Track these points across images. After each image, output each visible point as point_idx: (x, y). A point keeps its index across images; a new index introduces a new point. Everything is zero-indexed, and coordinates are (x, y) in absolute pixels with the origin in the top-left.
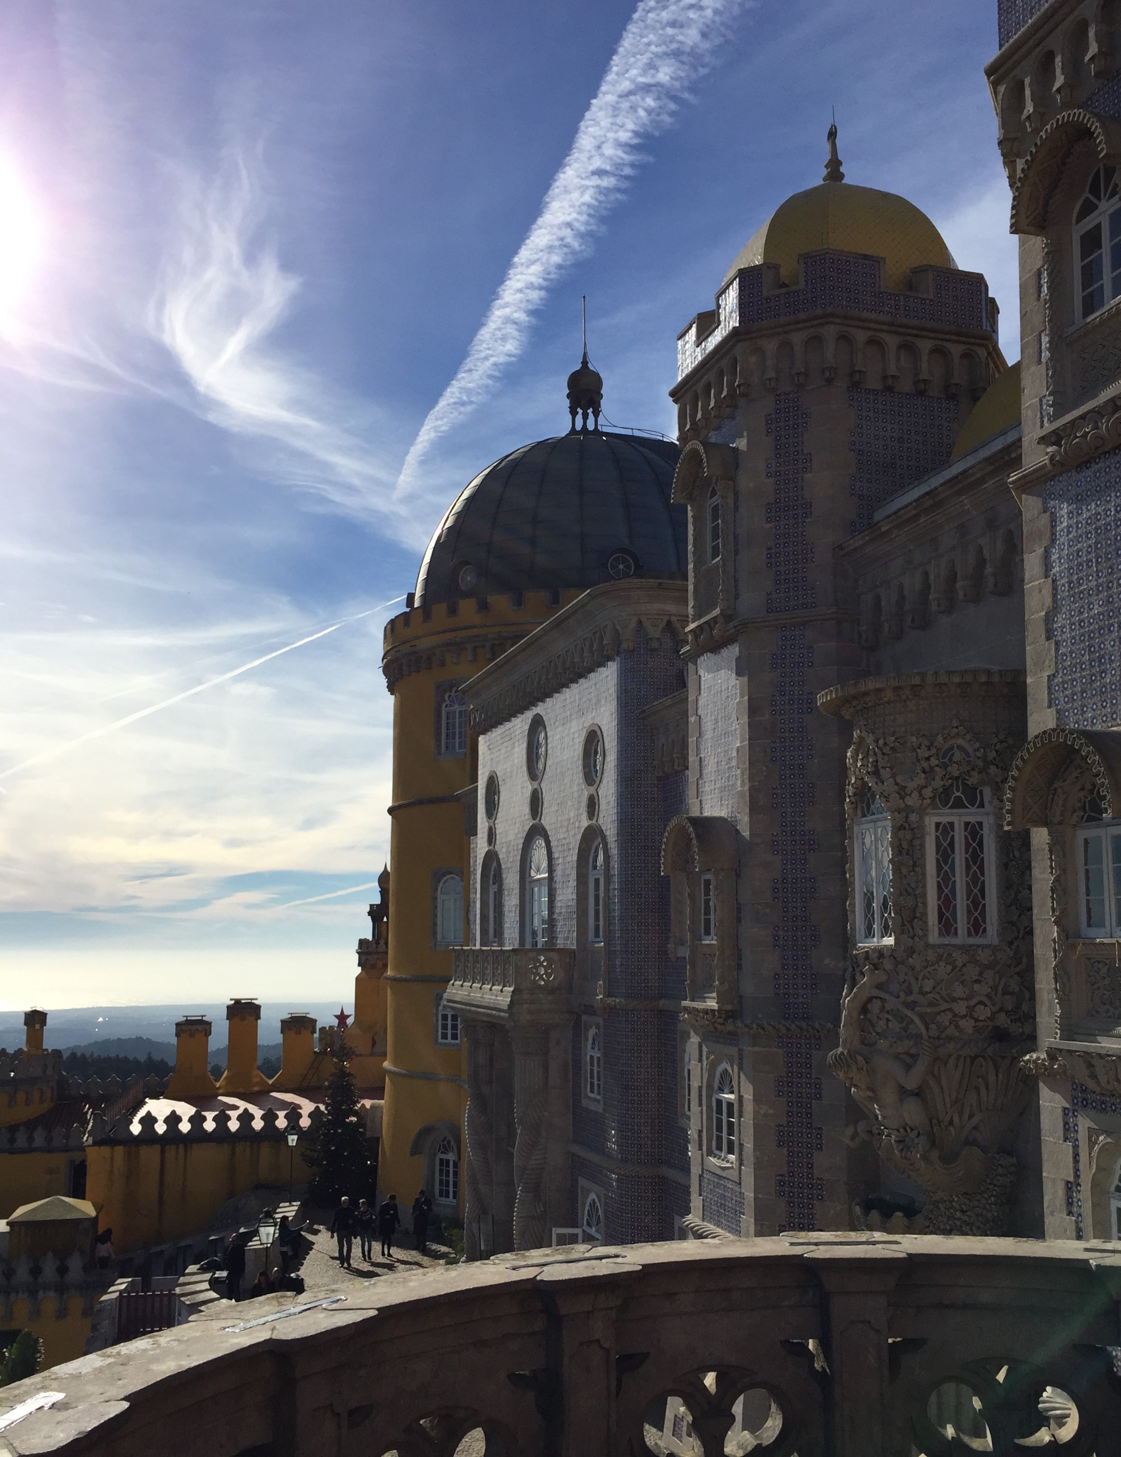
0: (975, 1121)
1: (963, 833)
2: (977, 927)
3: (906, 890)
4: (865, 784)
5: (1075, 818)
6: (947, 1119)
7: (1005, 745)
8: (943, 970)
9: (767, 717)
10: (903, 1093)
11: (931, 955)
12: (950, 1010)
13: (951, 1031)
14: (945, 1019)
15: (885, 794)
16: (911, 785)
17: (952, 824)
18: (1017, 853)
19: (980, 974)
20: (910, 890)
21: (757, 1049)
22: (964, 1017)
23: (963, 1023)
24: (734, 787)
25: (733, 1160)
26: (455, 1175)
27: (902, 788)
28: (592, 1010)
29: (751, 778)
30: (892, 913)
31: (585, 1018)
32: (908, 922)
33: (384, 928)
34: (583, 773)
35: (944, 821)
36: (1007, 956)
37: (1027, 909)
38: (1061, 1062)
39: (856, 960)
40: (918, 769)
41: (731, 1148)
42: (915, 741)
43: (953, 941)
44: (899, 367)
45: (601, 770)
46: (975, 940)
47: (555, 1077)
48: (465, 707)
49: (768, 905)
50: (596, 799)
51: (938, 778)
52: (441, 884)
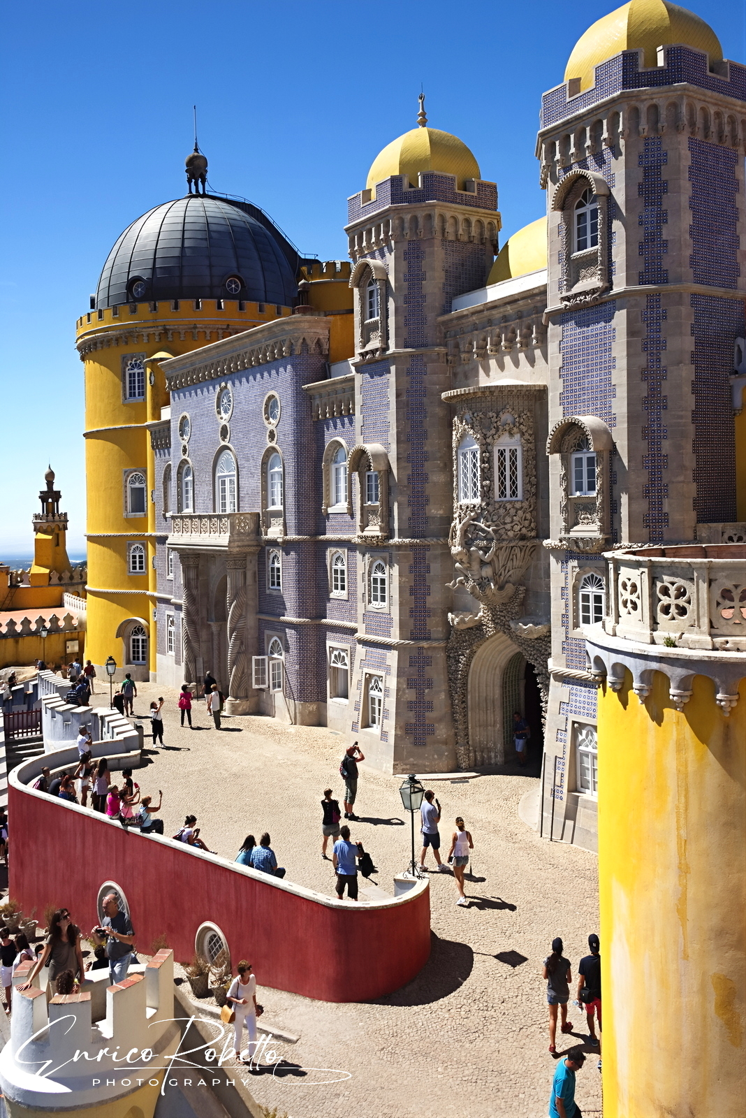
0: (510, 573)
1: (510, 453)
2: (514, 493)
4: (465, 432)
5: (572, 450)
6: (500, 573)
8: (502, 511)
9: (406, 399)
10: (483, 563)
11: (497, 506)
12: (504, 528)
13: (505, 536)
14: (502, 531)
15: (478, 437)
16: (490, 434)
19: (517, 513)
20: (488, 478)
21: (400, 552)
22: (510, 530)
23: (509, 533)
24: (387, 431)
25: (386, 604)
26: (143, 647)
27: (485, 435)
28: (274, 543)
29: (397, 427)
30: (479, 488)
31: (267, 548)
32: (486, 494)
33: (50, 506)
34: (264, 417)
35: (502, 448)
36: (526, 504)
37: (534, 485)
38: (564, 542)
39: (461, 509)
40: (492, 427)
41: (383, 599)
42: (491, 414)
43: (505, 499)
44: (463, 230)
45: (278, 417)
46: (514, 498)
47: (249, 580)
48: (142, 371)
49: (405, 486)
50: (275, 433)
51: (500, 430)
52: (129, 478)
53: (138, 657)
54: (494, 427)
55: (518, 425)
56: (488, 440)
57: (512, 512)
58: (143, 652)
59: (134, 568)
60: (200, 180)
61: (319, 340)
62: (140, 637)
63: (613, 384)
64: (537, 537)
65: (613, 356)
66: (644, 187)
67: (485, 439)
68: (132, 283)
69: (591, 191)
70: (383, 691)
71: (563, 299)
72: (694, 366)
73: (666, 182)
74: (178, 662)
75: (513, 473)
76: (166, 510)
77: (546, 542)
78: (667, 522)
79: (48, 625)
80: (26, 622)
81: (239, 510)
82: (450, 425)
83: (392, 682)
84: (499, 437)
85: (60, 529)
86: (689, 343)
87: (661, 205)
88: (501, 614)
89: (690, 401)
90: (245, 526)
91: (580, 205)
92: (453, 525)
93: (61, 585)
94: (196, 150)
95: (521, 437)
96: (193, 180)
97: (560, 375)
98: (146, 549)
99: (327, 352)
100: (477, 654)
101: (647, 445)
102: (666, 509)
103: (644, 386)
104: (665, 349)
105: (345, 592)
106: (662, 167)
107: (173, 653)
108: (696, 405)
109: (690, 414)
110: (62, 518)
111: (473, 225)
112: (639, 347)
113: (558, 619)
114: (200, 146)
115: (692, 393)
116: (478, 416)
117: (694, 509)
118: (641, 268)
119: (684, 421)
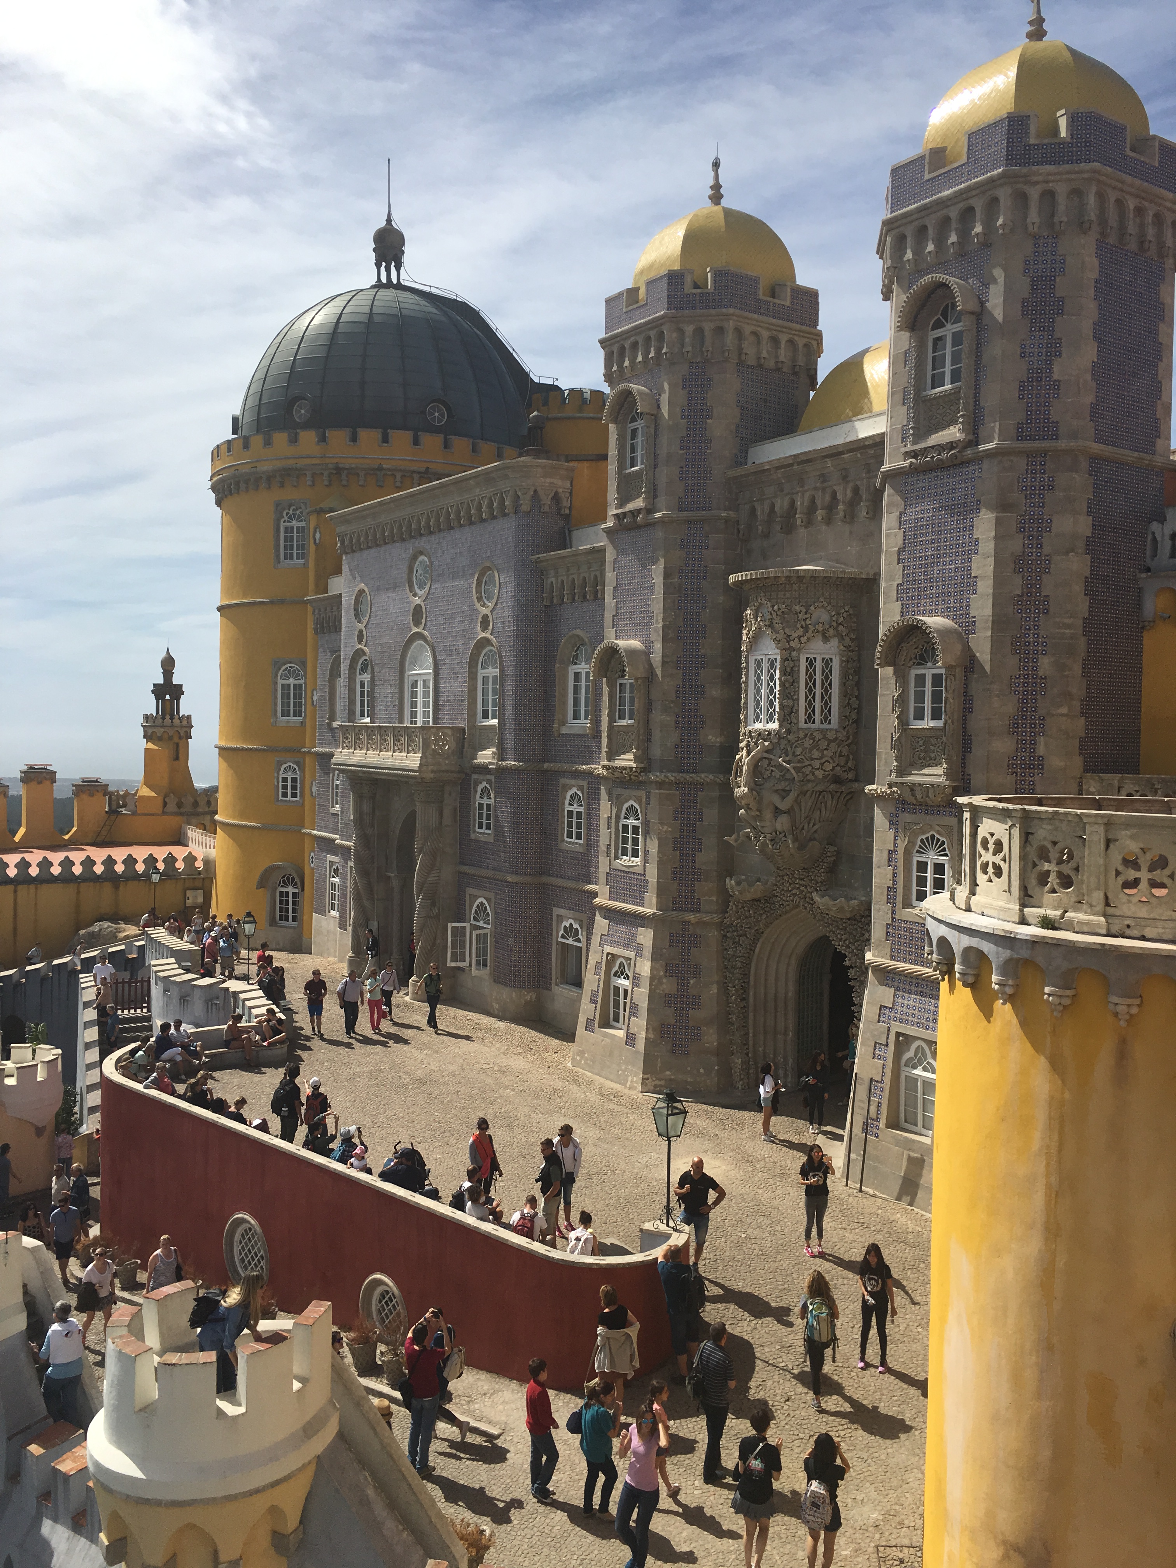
0: (816, 827)
1: (822, 664)
2: (826, 719)
3: (788, 696)
5: (911, 663)
6: (801, 827)
7: (848, 613)
8: (808, 743)
10: (777, 811)
11: (801, 735)
12: (810, 765)
13: (810, 777)
14: (807, 770)
15: (778, 639)
16: (795, 635)
17: (815, 658)
18: (851, 677)
19: (828, 745)
20: (790, 696)
21: (662, 791)
22: (818, 769)
23: (817, 772)
24: (649, 624)
25: (637, 861)
26: (294, 903)
27: (788, 636)
28: (483, 769)
29: (664, 620)
30: (777, 709)
31: (475, 776)
32: (787, 715)
33: (168, 703)
34: (475, 597)
35: (811, 656)
36: (842, 735)
37: (855, 709)
38: (895, 789)
39: (750, 736)
40: (799, 626)
41: (635, 854)
42: (798, 608)
43: (813, 726)
44: (768, 352)
45: (496, 597)
46: (825, 726)
47: (447, 820)
48: (303, 524)
49: (672, 702)
50: (490, 618)
51: (810, 632)
52: (281, 671)
53: (287, 917)
54: (802, 627)
55: (834, 624)
56: (792, 644)
57: (823, 744)
58: (294, 911)
59: (285, 795)
60: (393, 264)
61: (556, 493)
62: (290, 890)
63: (973, 575)
64: (856, 780)
65: (974, 537)
66: (1030, 304)
67: (788, 642)
68: (292, 402)
69: (954, 306)
70: (631, 978)
71: (907, 455)
72: (1089, 557)
73: (1062, 299)
74: (342, 926)
75: (826, 691)
76: (332, 718)
77: (869, 788)
78: (1042, 769)
79: (161, 866)
80: (130, 861)
81: (435, 721)
82: (739, 622)
83: (645, 967)
84: (808, 640)
85: (180, 738)
86: (1083, 526)
87: (1053, 330)
88: (801, 882)
89: (1083, 606)
90: (444, 745)
91: (938, 325)
92: (737, 757)
93: (181, 814)
94: (389, 220)
95: (839, 642)
96: (384, 264)
97: (899, 559)
98: (302, 769)
99: (567, 511)
100: (765, 935)
101: (1018, 661)
102: (1041, 750)
103: (1018, 580)
104: (1049, 532)
105: (581, 842)
106: (1058, 280)
107: (335, 913)
108: (1090, 611)
109: (1080, 622)
110: (185, 723)
111: (783, 346)
112: (1013, 528)
113: (882, 893)
114: (394, 216)
115: (1085, 594)
117: (1080, 754)
118: (1020, 417)
119: (1071, 631)
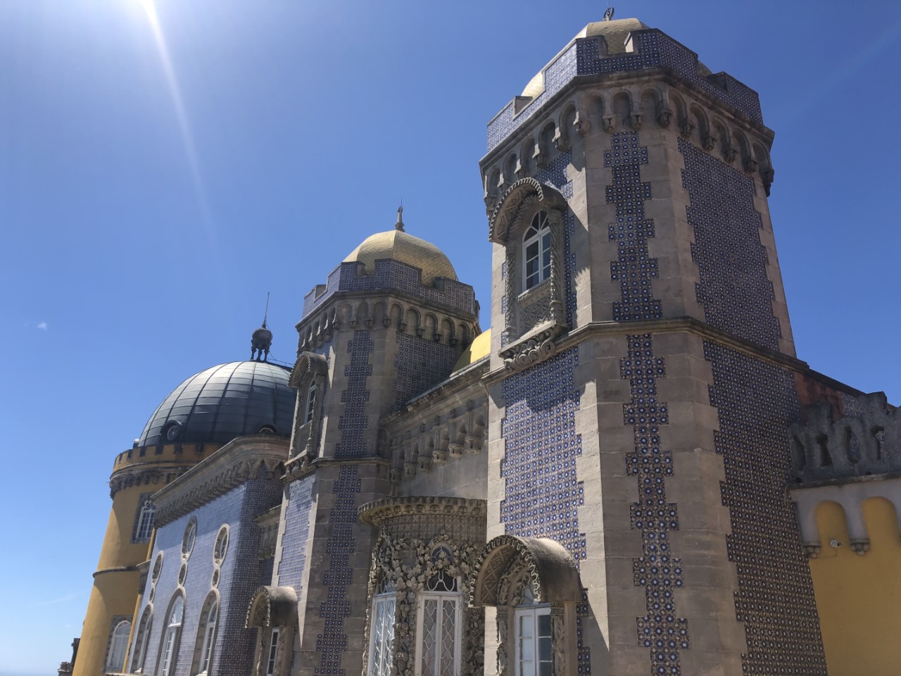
1: (442, 608)
3: (402, 648)
4: (382, 570)
5: (515, 601)
7: (472, 549)
9: (327, 522)
15: (394, 578)
16: (412, 573)
17: (436, 602)
18: (476, 625)
20: (404, 647)
24: (300, 570)
27: (406, 575)
29: (312, 564)
30: (391, 664)
34: (214, 555)
35: (433, 599)
40: (417, 562)
42: (415, 542)
44: (426, 326)
45: (225, 554)
49: (312, 654)
50: (219, 574)
51: (430, 569)
54: (420, 564)
55: (456, 560)
56: (409, 584)
60: (263, 350)
63: (578, 481)
65: (577, 433)
66: (615, 190)
68: (168, 425)
71: (503, 355)
72: (720, 456)
73: (648, 184)
86: (709, 417)
87: (642, 212)
89: (722, 519)
91: (531, 233)
94: (264, 326)
96: (257, 350)
97: (501, 472)
101: (644, 596)
103: (633, 483)
104: (666, 422)
106: (641, 167)
108: (733, 527)
109: (722, 543)
112: (620, 419)
115: (722, 504)
116: (397, 543)
118: (616, 296)
119: (712, 553)
